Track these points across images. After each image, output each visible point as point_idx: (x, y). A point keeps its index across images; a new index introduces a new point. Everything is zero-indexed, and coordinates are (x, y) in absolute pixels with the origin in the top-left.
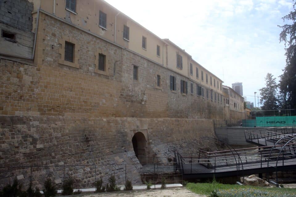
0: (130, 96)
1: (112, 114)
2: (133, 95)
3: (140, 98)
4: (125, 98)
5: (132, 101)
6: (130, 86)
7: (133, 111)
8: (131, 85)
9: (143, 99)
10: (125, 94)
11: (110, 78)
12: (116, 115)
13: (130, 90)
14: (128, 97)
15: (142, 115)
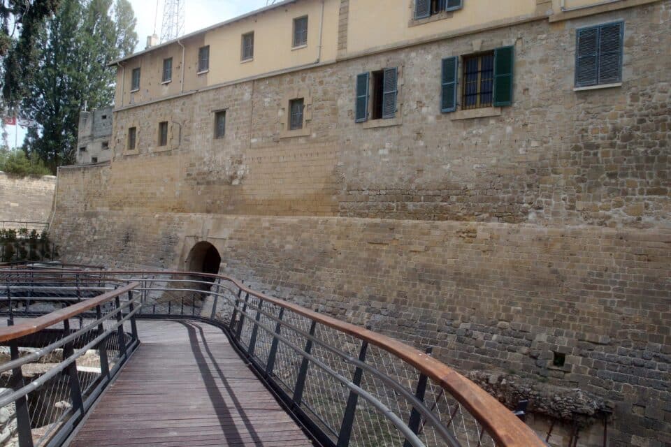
0: (204, 174)
1: (172, 207)
2: (211, 169)
3: (227, 173)
4: (195, 179)
5: (208, 183)
6: (207, 154)
7: (208, 201)
8: (207, 151)
9: (235, 173)
10: (194, 173)
11: (173, 152)
12: (180, 209)
13: (204, 162)
14: (200, 177)
15: (230, 208)
